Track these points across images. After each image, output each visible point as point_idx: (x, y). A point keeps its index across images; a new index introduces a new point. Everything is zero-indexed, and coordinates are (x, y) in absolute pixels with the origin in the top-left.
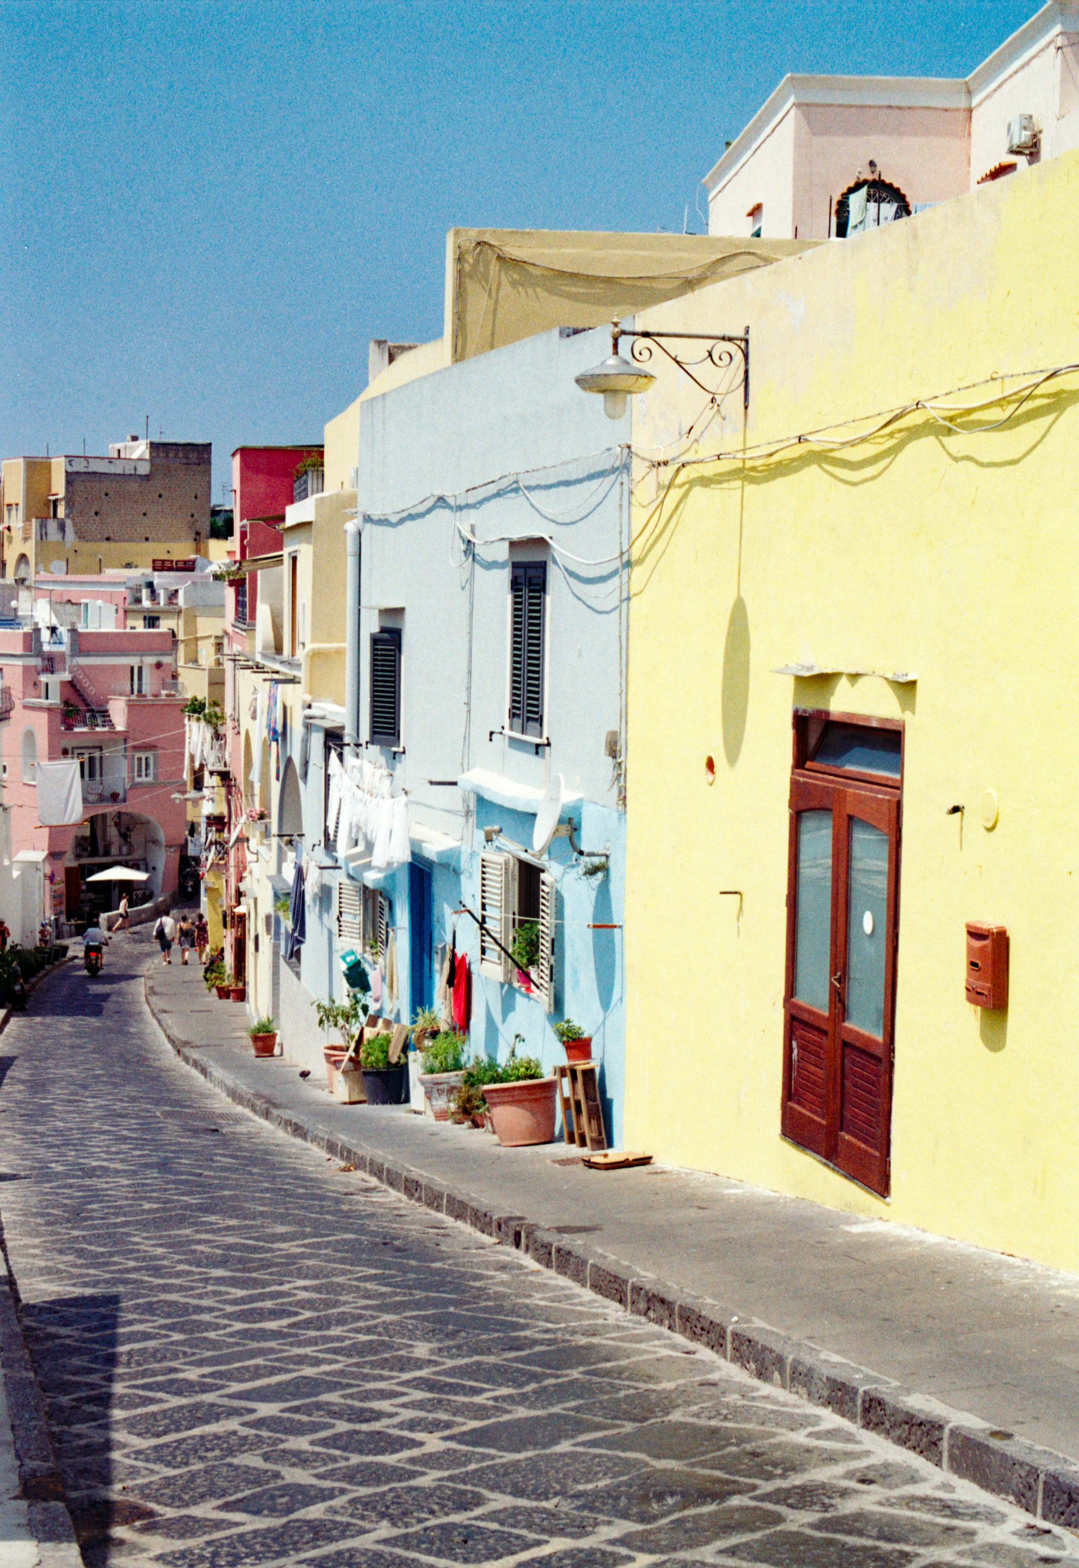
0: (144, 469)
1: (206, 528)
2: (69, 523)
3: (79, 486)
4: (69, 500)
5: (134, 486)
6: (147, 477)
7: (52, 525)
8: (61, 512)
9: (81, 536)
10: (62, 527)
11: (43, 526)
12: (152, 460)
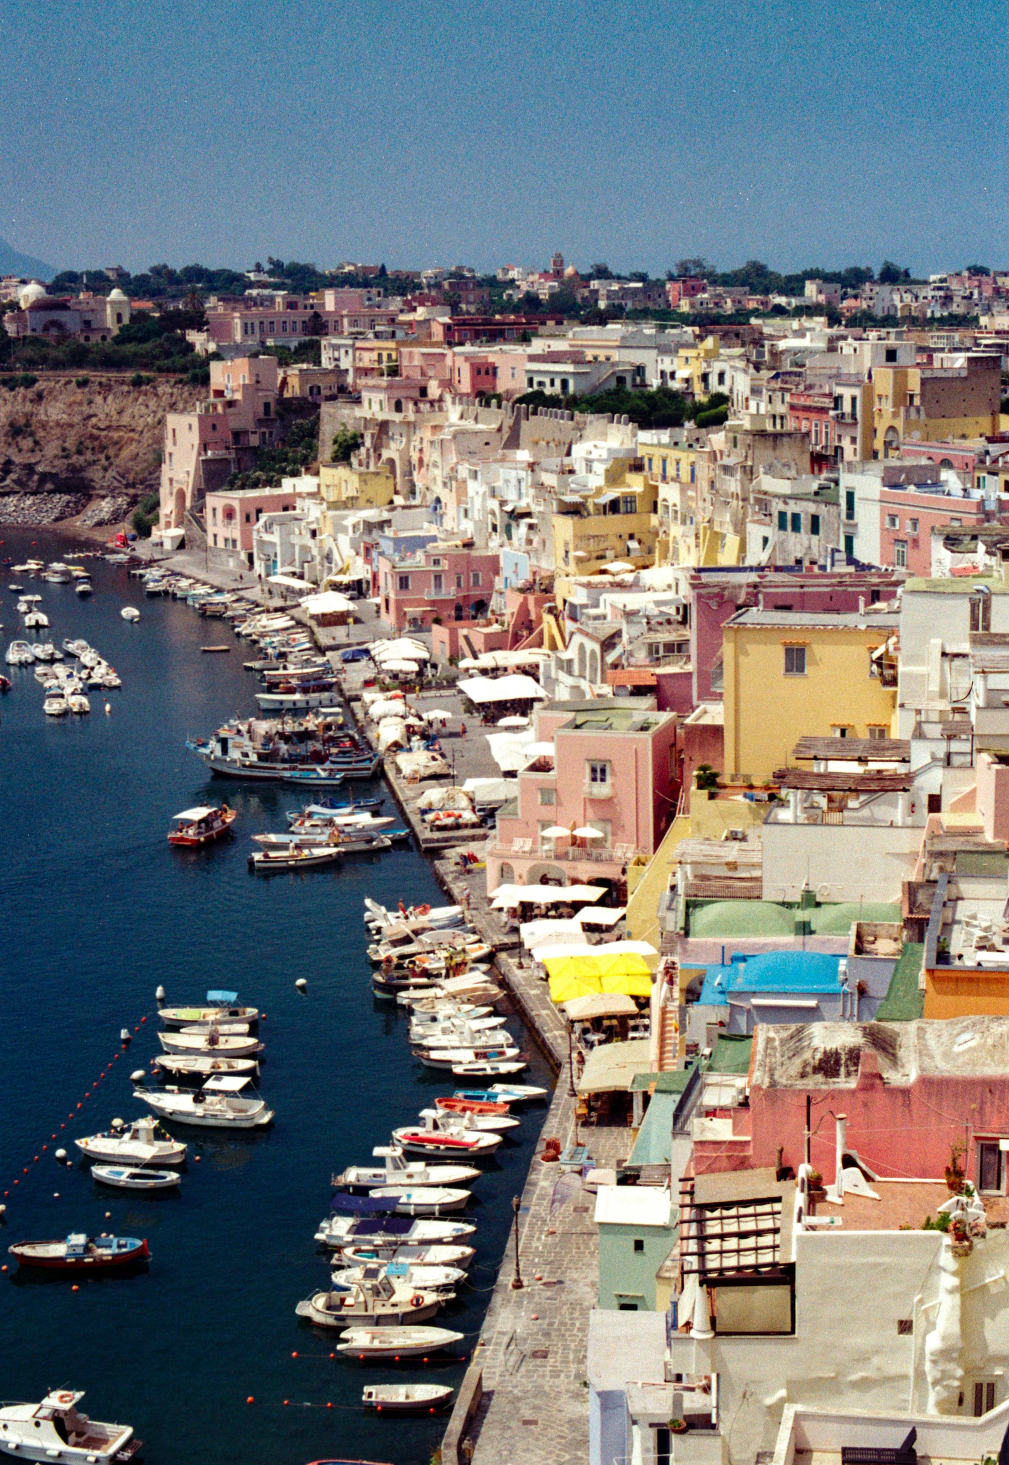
0: (964, 373)
1: (997, 408)
2: (922, 409)
3: (928, 387)
4: (922, 395)
5: (958, 384)
6: (965, 379)
7: (913, 410)
8: (917, 401)
9: (929, 415)
10: (918, 411)
11: (907, 411)
12: (969, 368)
